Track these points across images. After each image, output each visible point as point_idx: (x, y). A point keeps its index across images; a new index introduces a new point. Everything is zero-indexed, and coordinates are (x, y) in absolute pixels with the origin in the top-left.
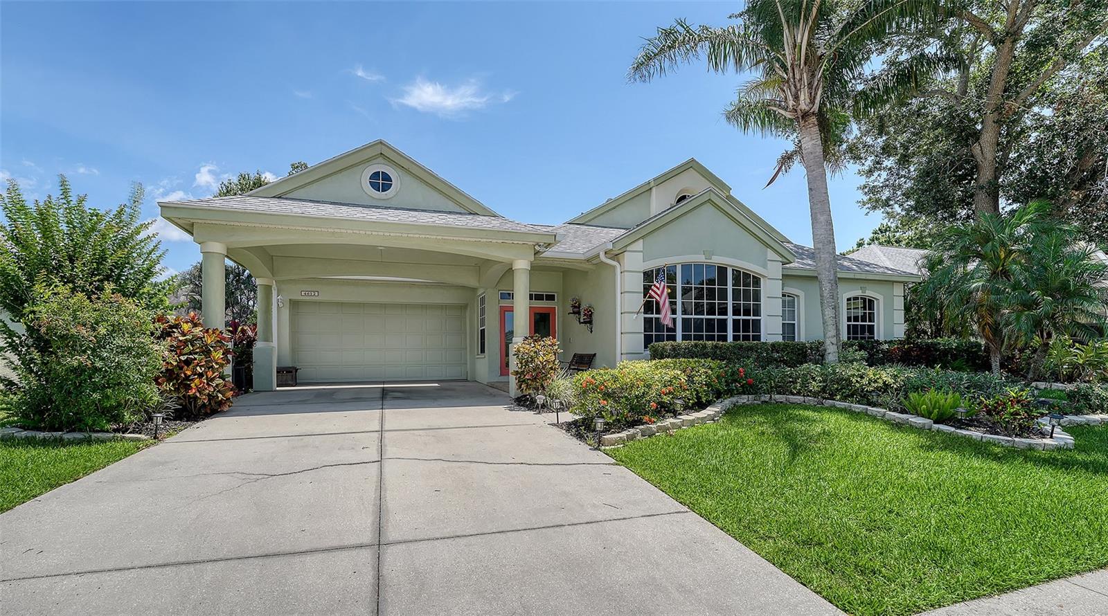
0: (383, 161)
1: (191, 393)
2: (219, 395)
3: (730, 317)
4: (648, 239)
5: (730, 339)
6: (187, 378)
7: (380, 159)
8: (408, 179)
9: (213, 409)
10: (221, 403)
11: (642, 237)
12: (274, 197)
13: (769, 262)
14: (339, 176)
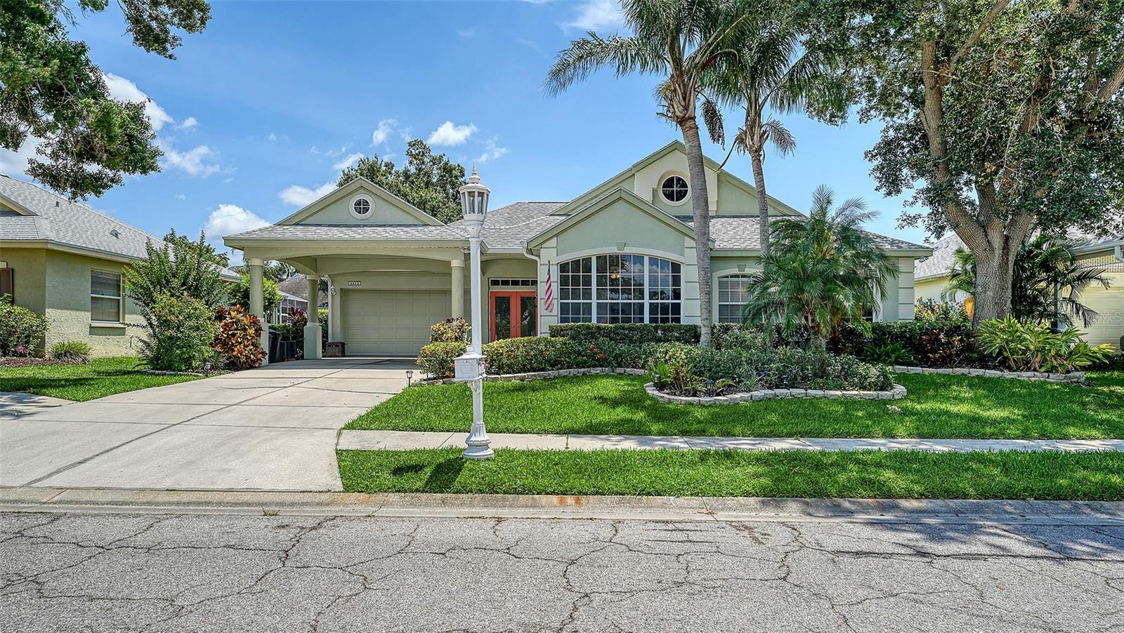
0: (364, 192)
1: (235, 353)
2: (252, 356)
3: (647, 302)
4: (561, 237)
5: (647, 321)
6: (233, 344)
7: (362, 190)
8: (380, 202)
9: (250, 365)
10: (254, 362)
11: (556, 235)
12: (294, 224)
13: (686, 249)
14: (334, 205)
